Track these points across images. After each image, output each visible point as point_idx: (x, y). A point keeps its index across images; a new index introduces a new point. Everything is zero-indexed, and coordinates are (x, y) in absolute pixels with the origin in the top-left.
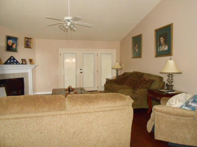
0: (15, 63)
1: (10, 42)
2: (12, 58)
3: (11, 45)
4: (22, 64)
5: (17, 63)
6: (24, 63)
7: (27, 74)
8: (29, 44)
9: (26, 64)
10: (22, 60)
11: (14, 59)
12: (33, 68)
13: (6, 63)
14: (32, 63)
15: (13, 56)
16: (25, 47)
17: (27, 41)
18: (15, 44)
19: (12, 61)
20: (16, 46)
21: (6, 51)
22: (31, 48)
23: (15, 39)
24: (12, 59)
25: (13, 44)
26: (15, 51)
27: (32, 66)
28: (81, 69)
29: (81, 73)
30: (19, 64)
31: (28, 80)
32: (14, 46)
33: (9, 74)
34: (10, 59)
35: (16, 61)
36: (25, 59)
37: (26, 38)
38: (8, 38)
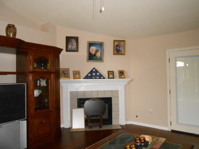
0: (98, 78)
1: (93, 49)
3: (93, 53)
4: (109, 78)
5: (101, 77)
6: (111, 76)
7: (117, 92)
9: (113, 78)
10: (108, 72)
11: (97, 71)
12: (126, 83)
15: (95, 68)
16: (114, 54)
17: (117, 46)
18: (99, 52)
19: (94, 74)
20: (101, 55)
21: (87, 61)
22: (123, 54)
24: (94, 72)
25: (97, 51)
30: (104, 78)
31: (118, 100)
32: (98, 55)
34: (91, 72)
35: (100, 74)
36: (113, 72)
37: (115, 41)
38: (91, 44)
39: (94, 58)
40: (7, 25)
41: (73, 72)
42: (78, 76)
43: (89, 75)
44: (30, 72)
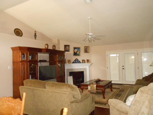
1: (76, 50)
2: (76, 59)
3: (76, 52)
4: (82, 63)
5: (79, 62)
6: (83, 62)
7: (86, 69)
8: (87, 50)
9: (85, 63)
10: (82, 60)
11: (78, 60)
12: (90, 65)
13: (73, 63)
14: (88, 62)
15: (77, 58)
16: (85, 52)
17: (86, 49)
19: (76, 61)
20: (79, 53)
21: (73, 56)
22: (88, 52)
23: (79, 48)
25: (77, 51)
26: (79, 55)
27: (89, 64)
28: (123, 66)
29: (123, 69)
30: (81, 63)
31: (86, 73)
32: (78, 53)
33: (75, 69)
34: (75, 60)
36: (84, 60)
37: (85, 47)
38: (75, 48)
39: (76, 54)
40: (52, 45)
41: (68, 60)
42: (70, 62)
43: (75, 62)
44: (58, 61)
